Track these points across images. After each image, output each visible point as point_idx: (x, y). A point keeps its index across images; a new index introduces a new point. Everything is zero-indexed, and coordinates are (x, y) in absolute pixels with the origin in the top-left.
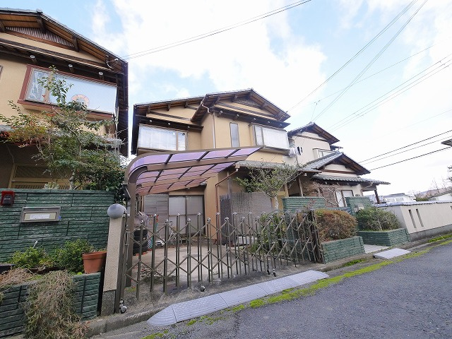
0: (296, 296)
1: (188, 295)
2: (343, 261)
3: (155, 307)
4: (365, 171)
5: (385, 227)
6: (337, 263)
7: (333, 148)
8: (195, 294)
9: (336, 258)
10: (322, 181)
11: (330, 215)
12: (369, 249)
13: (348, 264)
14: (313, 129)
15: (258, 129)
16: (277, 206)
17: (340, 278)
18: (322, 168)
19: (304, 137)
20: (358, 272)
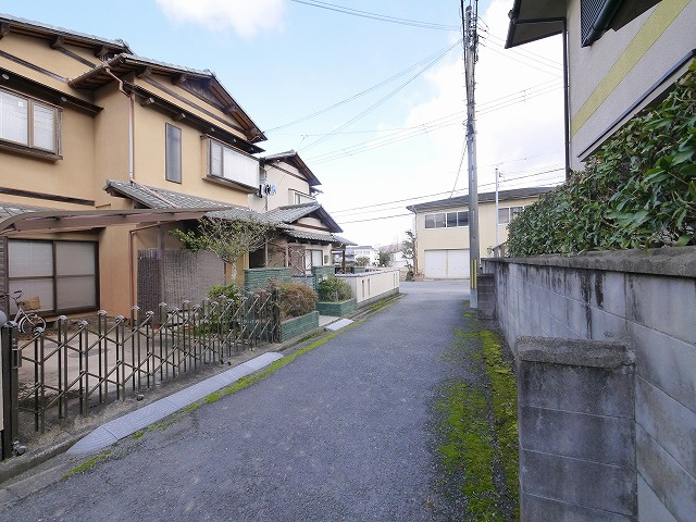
0: (252, 382)
1: (119, 409)
2: (298, 338)
5: (341, 298)
6: (293, 341)
7: (312, 190)
8: (131, 405)
9: (294, 335)
10: (291, 239)
12: (324, 321)
13: (302, 340)
14: (293, 160)
15: (216, 148)
16: (234, 276)
17: (292, 357)
18: (295, 223)
19: (281, 169)
20: (309, 348)
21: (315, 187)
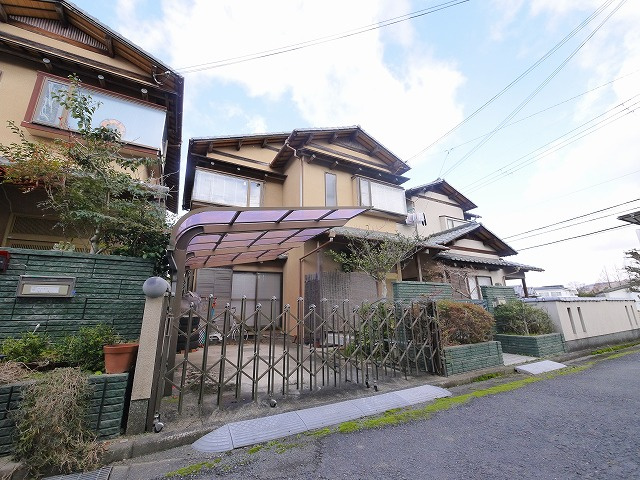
0: (402, 420)
1: (252, 411)
2: (473, 374)
3: (204, 426)
4: (510, 252)
5: (534, 330)
6: (464, 377)
7: (467, 217)
9: (463, 369)
10: (449, 262)
11: (458, 310)
12: (510, 360)
13: (479, 379)
14: (441, 187)
15: (364, 184)
16: (385, 294)
17: (466, 398)
18: (450, 244)
19: (429, 198)
20: (493, 390)
21: (470, 212)
